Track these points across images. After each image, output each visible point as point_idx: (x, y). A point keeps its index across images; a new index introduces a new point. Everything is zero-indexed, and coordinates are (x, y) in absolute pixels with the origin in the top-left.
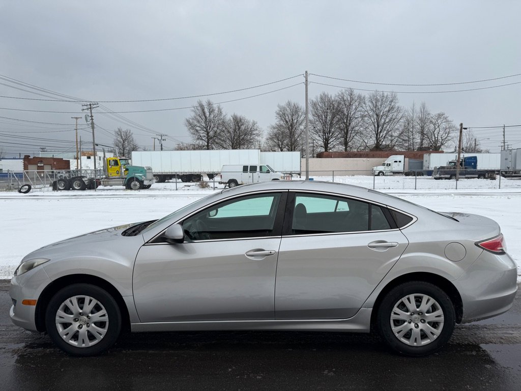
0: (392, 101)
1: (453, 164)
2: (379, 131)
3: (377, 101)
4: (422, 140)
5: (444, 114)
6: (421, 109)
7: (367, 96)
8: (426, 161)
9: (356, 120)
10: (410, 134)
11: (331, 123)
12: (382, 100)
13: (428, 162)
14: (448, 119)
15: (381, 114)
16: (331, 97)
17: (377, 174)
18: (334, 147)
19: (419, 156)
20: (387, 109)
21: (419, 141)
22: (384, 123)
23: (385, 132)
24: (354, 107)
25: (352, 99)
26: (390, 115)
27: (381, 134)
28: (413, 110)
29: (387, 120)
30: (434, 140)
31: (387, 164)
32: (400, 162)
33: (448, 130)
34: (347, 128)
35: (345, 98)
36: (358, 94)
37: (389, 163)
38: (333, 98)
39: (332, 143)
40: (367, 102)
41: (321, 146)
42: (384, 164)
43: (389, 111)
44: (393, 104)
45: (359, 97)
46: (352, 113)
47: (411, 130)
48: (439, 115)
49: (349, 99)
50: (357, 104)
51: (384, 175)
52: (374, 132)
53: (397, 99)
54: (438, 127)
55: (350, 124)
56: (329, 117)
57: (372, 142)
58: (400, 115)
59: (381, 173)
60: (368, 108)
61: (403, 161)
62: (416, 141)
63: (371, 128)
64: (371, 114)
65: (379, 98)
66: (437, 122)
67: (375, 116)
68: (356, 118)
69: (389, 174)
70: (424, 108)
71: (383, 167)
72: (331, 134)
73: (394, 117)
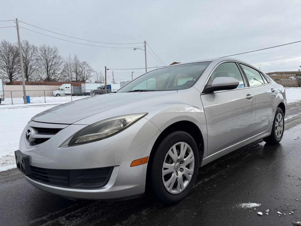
0: (55, 52)
1: (100, 89)
2: (49, 69)
3: (45, 51)
4: (77, 76)
5: (86, 62)
6: (74, 59)
7: (38, 47)
8: (83, 87)
9: (32, 62)
10: (69, 72)
11: (13, 62)
12: (49, 50)
13: (84, 88)
14: (88, 65)
15: (49, 59)
16: (11, 44)
17: (56, 95)
18: (17, 79)
19: (77, 85)
20: (52, 56)
21: (75, 76)
22: (51, 65)
23: (53, 70)
24: (30, 53)
25: (28, 47)
26: (55, 61)
27: (50, 72)
28: (70, 58)
29: (53, 63)
30: (82, 76)
31: (61, 89)
32: (69, 88)
33: (89, 71)
34: (26, 66)
35: (23, 46)
36: (32, 45)
37: (62, 88)
38: (12, 45)
39: (15, 76)
40: (38, 51)
41: (7, 78)
42: (59, 89)
43: (53, 58)
44: (56, 54)
45: (33, 46)
46: (29, 57)
47: (70, 70)
48: (84, 62)
49: (26, 47)
50: (32, 51)
51: (60, 96)
52: (46, 70)
53: (58, 51)
54: (84, 69)
55: (28, 64)
56: (11, 58)
57: (44, 76)
58: (61, 61)
59: (58, 95)
60: (40, 54)
61: (70, 88)
62: (73, 77)
63: (43, 67)
64: (42, 58)
65: (46, 49)
66: (83, 67)
67: (45, 60)
68: (32, 60)
69: (63, 95)
70: (76, 58)
71: (59, 91)
72: (13, 70)
73: (57, 62)
